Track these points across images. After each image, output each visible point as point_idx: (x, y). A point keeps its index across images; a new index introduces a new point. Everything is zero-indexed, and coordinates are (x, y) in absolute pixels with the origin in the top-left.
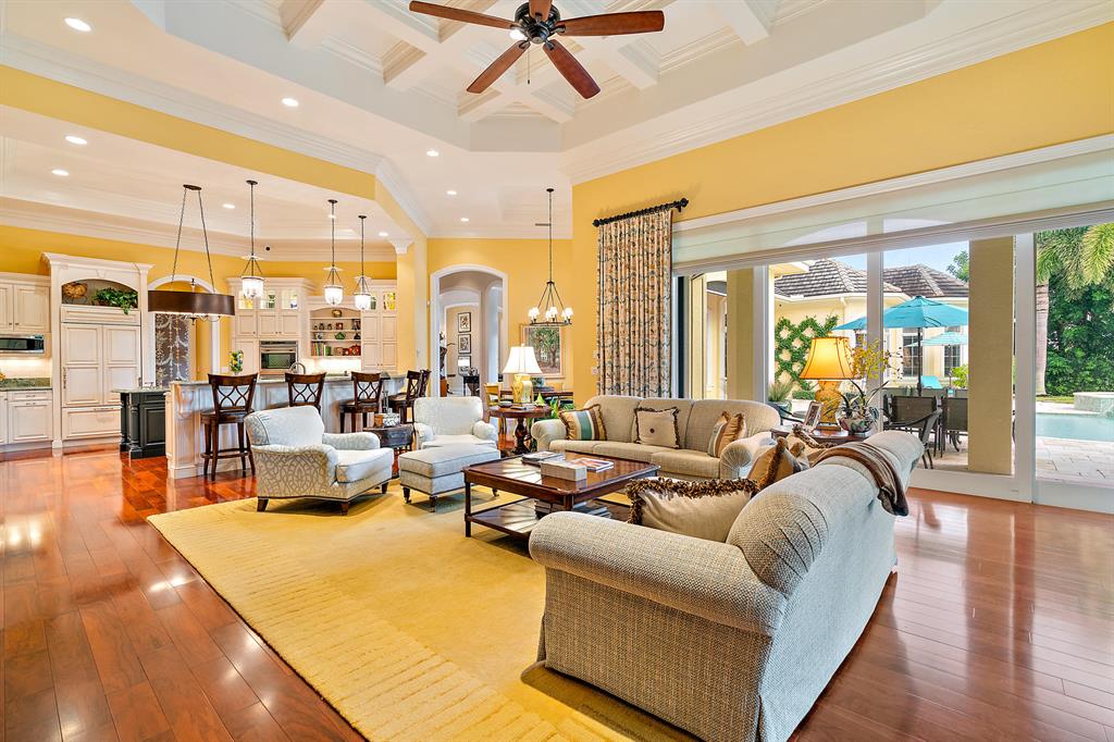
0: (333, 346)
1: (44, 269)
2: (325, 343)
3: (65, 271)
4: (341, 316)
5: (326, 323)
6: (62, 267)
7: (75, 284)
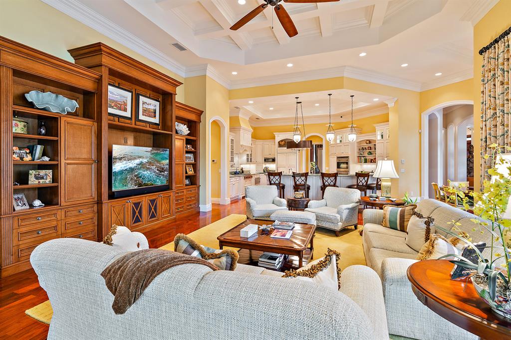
0: (367, 158)
1: (274, 138)
2: (363, 157)
3: (280, 137)
4: (370, 143)
5: (364, 147)
6: (278, 136)
7: (282, 141)
